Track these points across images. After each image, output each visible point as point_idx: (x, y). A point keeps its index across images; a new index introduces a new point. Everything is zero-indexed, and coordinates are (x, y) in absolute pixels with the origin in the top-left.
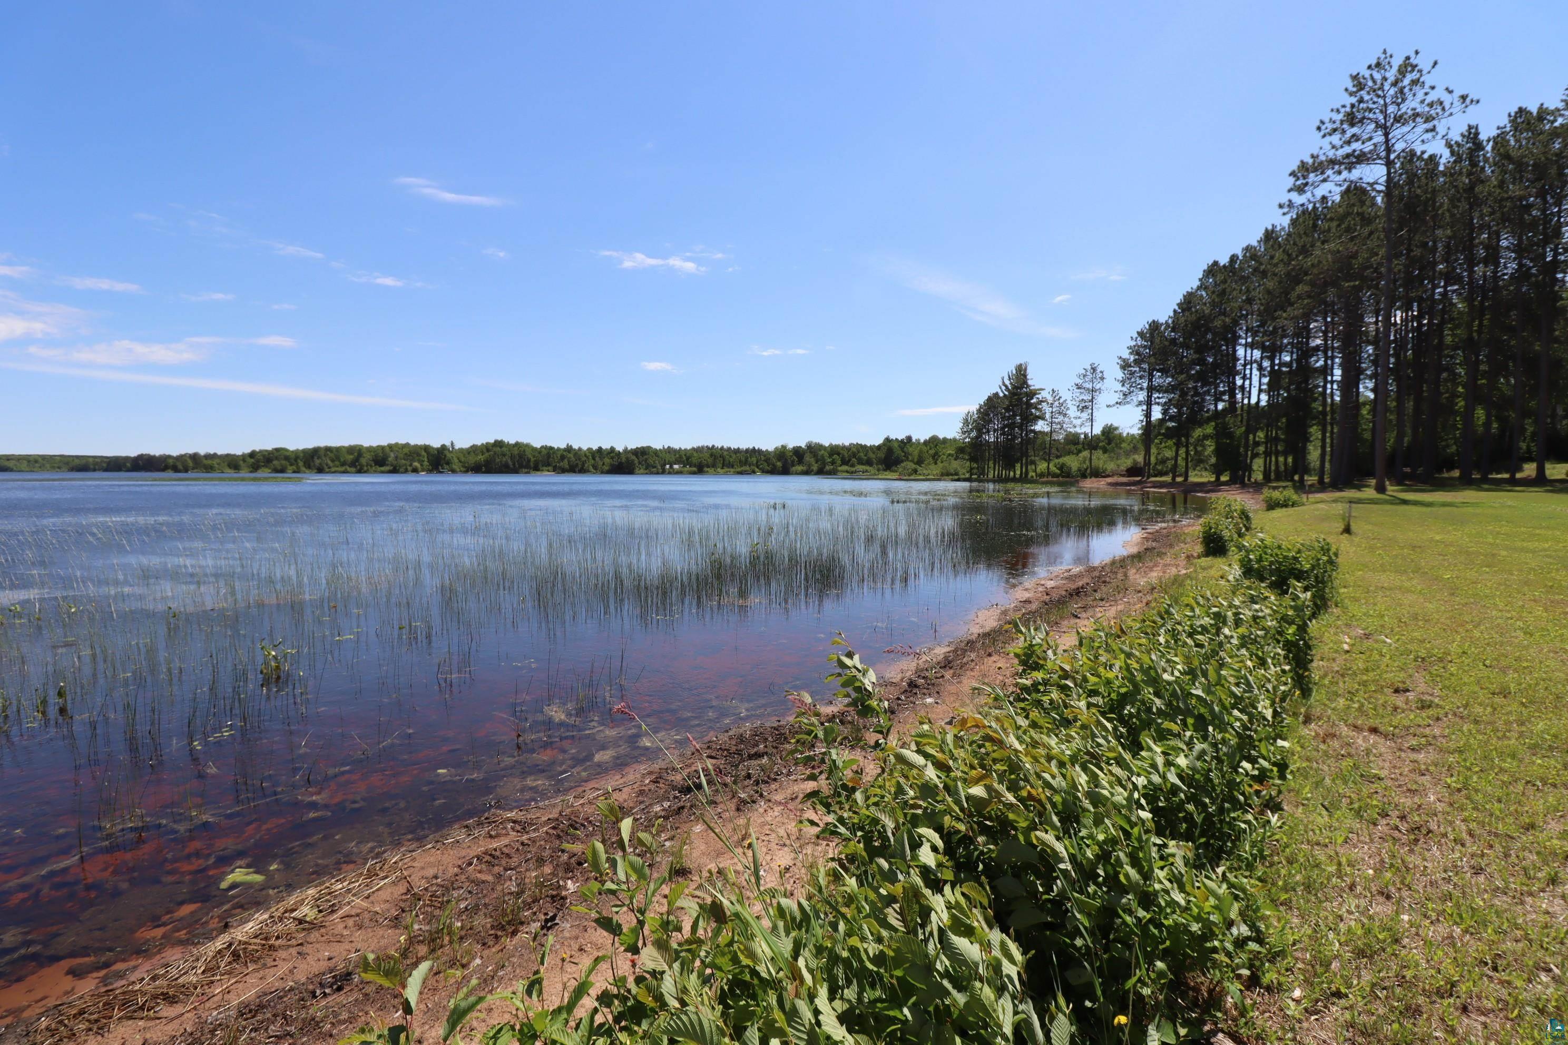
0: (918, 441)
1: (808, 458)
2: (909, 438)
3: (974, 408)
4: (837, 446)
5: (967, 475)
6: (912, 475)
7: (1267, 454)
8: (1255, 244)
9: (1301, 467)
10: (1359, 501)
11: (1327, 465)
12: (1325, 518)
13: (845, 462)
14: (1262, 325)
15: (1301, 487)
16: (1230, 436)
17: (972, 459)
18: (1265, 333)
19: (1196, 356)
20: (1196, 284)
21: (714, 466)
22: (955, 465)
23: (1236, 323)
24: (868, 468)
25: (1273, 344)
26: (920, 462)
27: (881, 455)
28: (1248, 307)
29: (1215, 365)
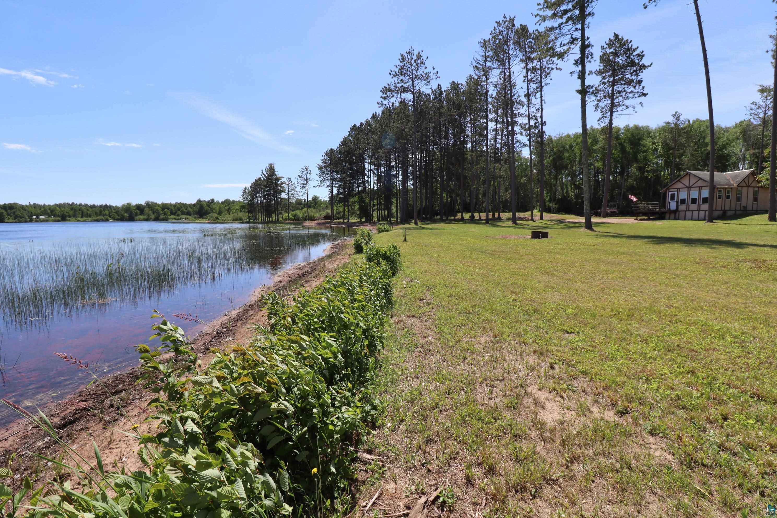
0: (218, 203)
1: (146, 210)
2: (213, 200)
3: (249, 185)
4: (166, 204)
5: (247, 220)
6: (216, 220)
7: (378, 210)
8: (369, 119)
9: (390, 215)
10: (410, 229)
11: (399, 214)
12: (398, 236)
13: (172, 213)
14: (374, 155)
15: (390, 223)
16: (364, 202)
17: (249, 212)
18: (375, 158)
19: (349, 166)
20: (348, 134)
21: (75, 216)
22: (241, 214)
23: (364, 153)
24: (188, 217)
25: (378, 163)
26: (220, 213)
27: (196, 209)
28: (367, 146)
29: (357, 171)
